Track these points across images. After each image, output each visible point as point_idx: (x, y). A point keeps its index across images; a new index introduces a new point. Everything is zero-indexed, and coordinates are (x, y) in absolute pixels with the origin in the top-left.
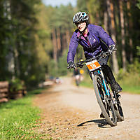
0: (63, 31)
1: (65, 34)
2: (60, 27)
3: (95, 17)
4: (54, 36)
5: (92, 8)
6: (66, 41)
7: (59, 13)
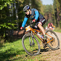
0: (48, 13)
1: (49, 14)
2: (47, 12)
3: (59, 8)
4: (45, 15)
5: (58, 6)
6: (49, 16)
7: (48, 7)
